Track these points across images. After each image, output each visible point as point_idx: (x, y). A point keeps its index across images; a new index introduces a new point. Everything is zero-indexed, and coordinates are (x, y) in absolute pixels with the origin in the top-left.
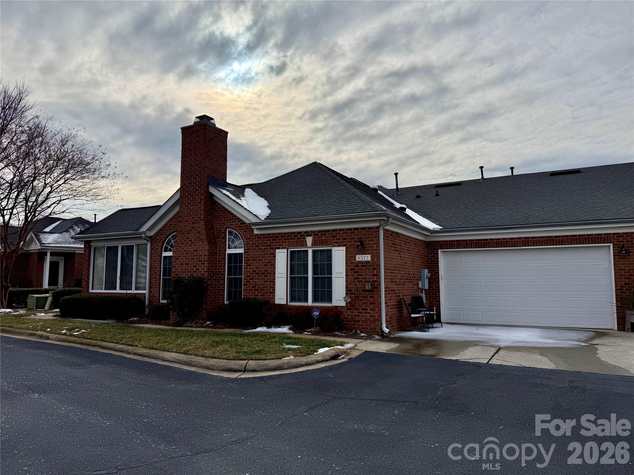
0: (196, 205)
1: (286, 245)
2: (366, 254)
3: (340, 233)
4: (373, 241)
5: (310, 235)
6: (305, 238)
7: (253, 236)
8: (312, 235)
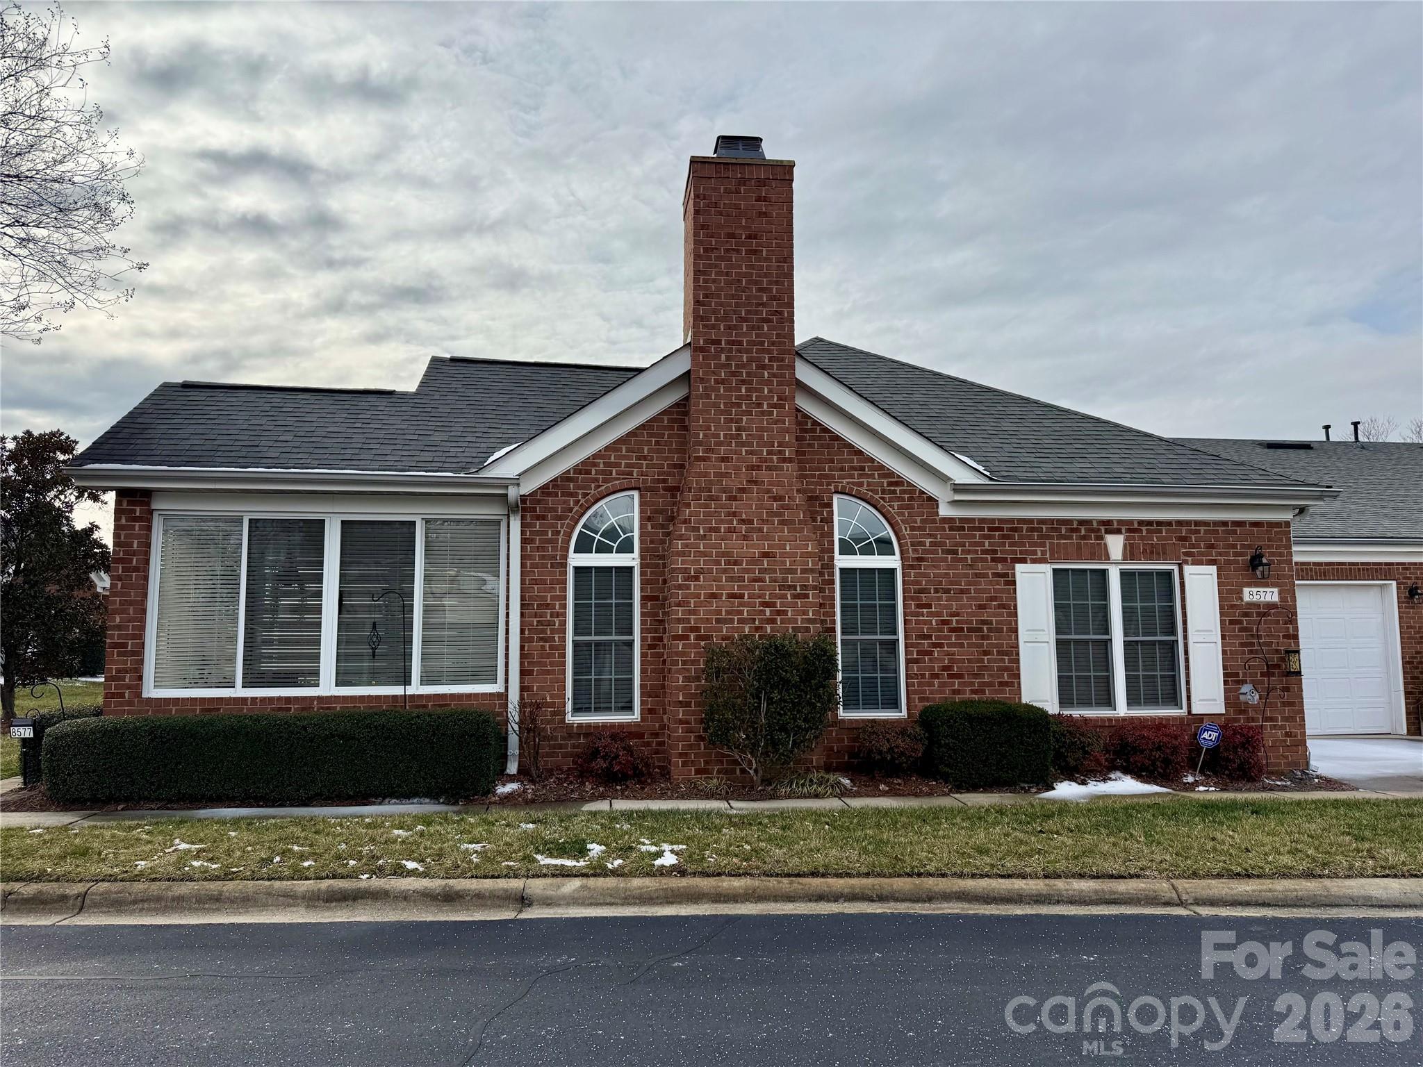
0: (763, 413)
1: (1043, 553)
2: (1267, 586)
3: (1198, 532)
5: (1118, 532)
6: (1102, 538)
7: (934, 521)
8: (1123, 531)
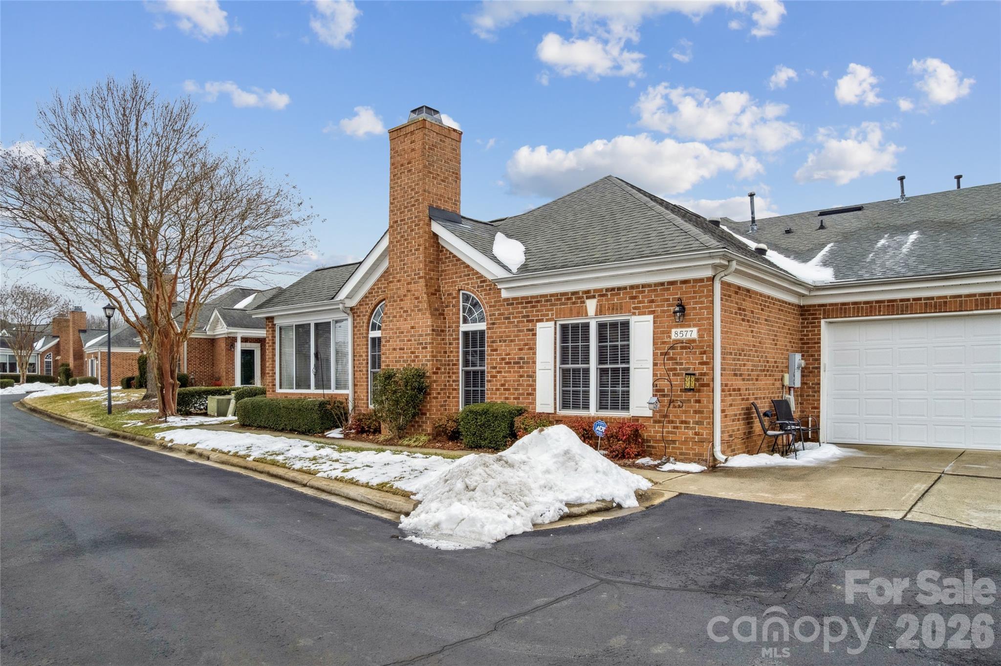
0: (412, 255)
1: (552, 315)
2: (689, 326)
3: (643, 292)
4: (702, 303)
5: (594, 297)
6: (584, 302)
7: (500, 301)
8: (597, 296)
